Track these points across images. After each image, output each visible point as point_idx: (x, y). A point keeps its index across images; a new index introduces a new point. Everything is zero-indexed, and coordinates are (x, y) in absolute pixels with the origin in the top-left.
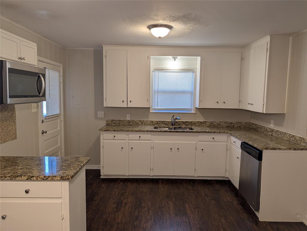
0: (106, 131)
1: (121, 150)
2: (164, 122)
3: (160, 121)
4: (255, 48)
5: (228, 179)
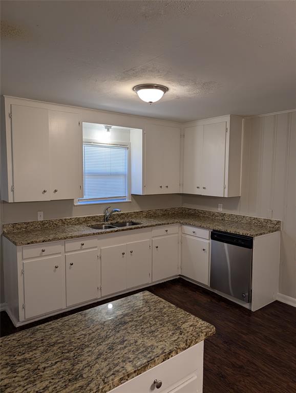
0: (29, 244)
1: (55, 271)
2: (94, 217)
3: (89, 217)
4: (204, 125)
5: (178, 277)
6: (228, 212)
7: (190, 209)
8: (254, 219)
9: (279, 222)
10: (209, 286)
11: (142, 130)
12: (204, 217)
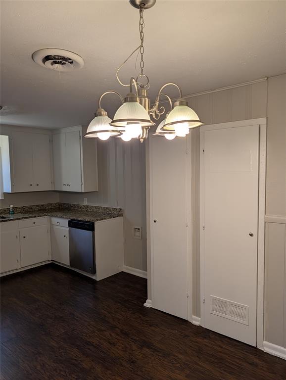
4: (65, 133)
5: (51, 262)
6: (90, 205)
7: (65, 204)
8: (107, 208)
9: (121, 210)
10: (69, 264)
11: (8, 136)
12: (74, 210)
